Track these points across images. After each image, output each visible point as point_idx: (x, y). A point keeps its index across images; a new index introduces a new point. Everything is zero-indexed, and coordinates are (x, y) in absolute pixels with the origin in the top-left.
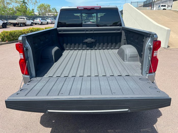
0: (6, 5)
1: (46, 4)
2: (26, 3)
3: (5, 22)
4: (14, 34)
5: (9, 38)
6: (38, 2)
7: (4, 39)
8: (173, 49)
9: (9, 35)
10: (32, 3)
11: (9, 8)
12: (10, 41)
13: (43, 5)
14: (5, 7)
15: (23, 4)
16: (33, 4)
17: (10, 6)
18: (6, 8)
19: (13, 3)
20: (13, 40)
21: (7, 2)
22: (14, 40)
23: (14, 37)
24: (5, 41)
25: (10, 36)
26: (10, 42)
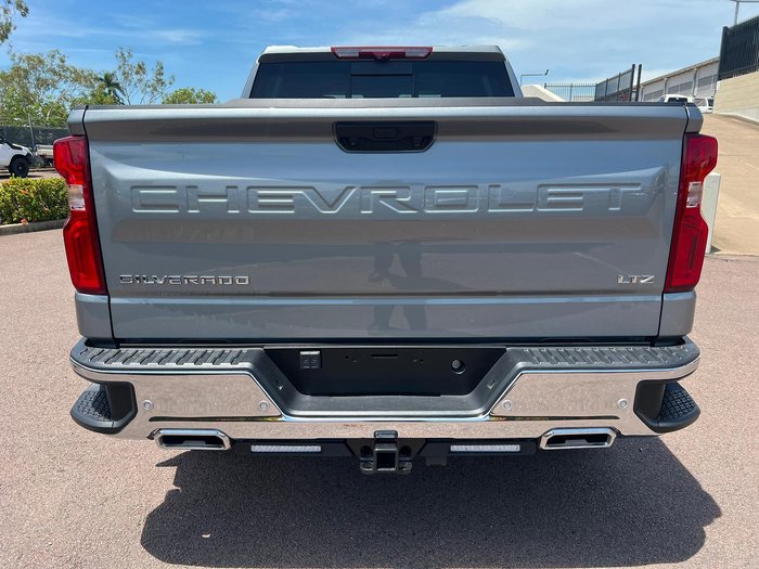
0: (32, 91)
1: (196, 91)
2: (117, 85)
3: (25, 151)
4: (57, 192)
5: (35, 209)
6: (167, 83)
7: (10, 213)
8: (734, 258)
9: (36, 194)
10: (141, 86)
11: (46, 100)
12: (38, 221)
13: (184, 94)
14: (27, 98)
15: (107, 90)
16: (144, 91)
17: (48, 93)
18: (32, 103)
19: (61, 83)
20: (52, 217)
21: (38, 79)
22: (55, 219)
23: (55, 203)
24: (16, 222)
25: (38, 199)
26: (36, 225)
